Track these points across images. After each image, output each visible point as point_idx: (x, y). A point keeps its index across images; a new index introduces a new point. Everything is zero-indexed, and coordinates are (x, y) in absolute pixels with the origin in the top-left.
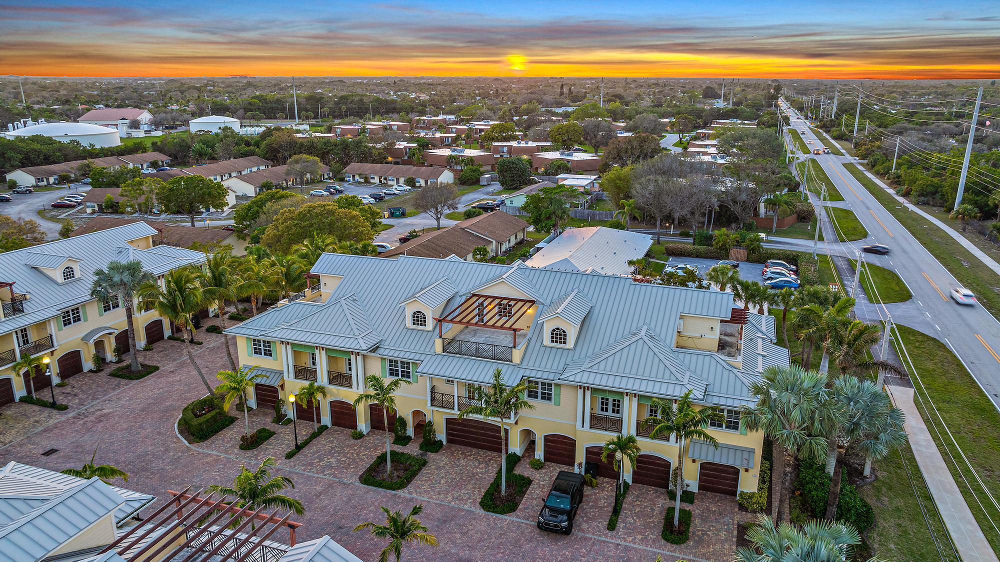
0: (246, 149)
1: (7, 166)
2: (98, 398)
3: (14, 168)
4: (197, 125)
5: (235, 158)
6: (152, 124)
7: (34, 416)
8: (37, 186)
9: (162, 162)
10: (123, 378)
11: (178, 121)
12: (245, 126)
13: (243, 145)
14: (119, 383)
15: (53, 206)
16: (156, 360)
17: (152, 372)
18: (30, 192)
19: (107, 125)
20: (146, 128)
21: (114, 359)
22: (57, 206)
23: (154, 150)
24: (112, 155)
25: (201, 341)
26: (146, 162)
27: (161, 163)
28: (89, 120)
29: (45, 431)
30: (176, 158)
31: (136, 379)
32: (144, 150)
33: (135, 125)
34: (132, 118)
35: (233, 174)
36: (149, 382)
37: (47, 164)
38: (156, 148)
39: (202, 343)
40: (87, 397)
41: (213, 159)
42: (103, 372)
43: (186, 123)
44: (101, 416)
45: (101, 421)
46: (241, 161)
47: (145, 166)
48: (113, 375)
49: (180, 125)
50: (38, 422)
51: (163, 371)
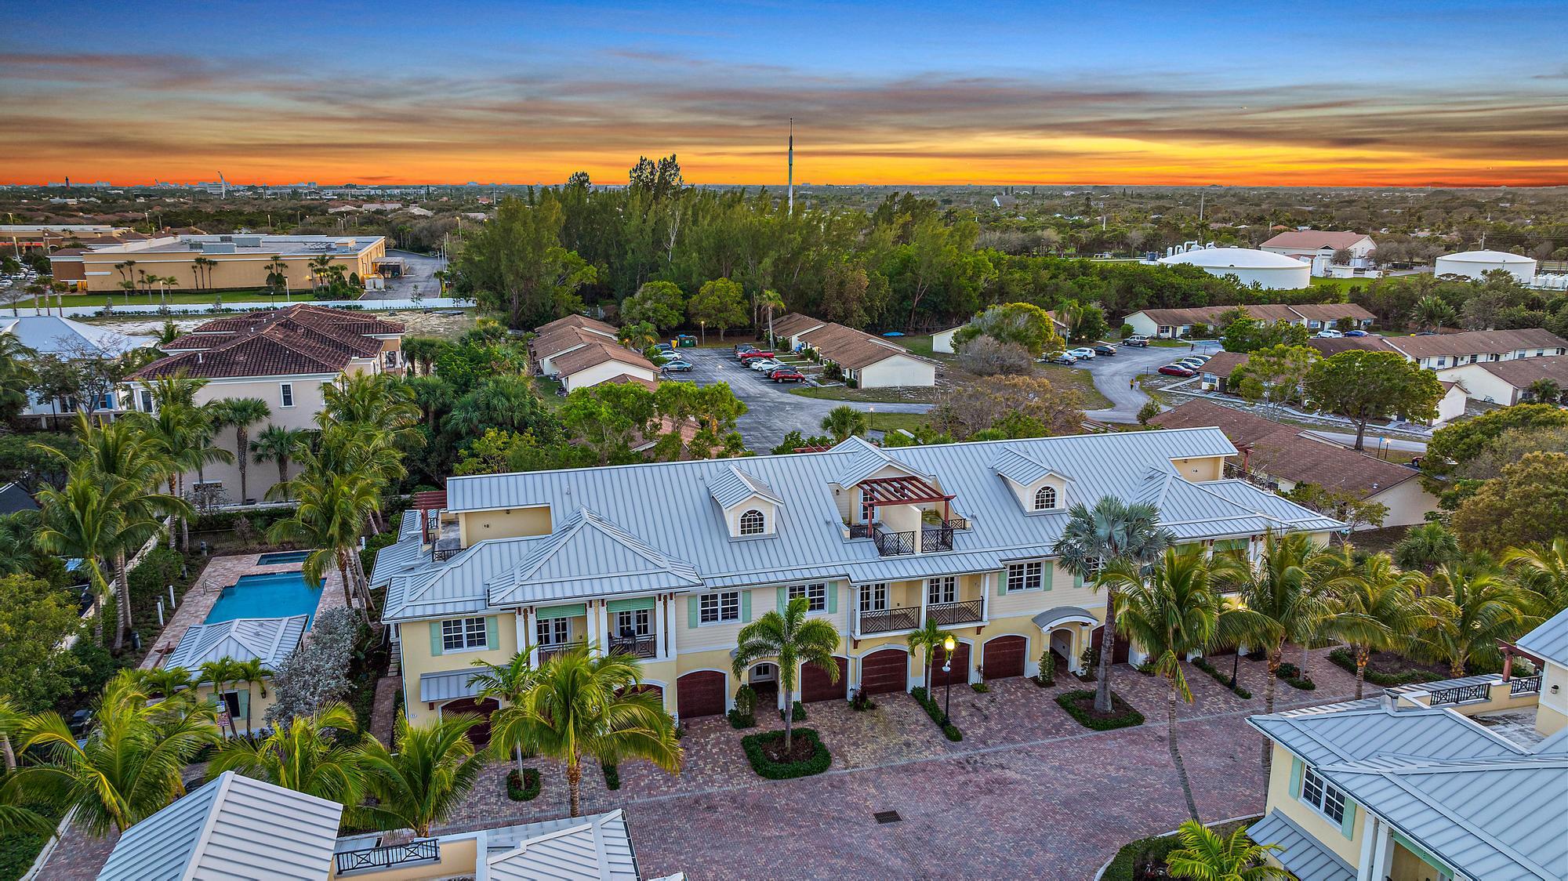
0: (1526, 313)
1: (1131, 304)
2: (1013, 741)
3: (1138, 308)
4: (1447, 265)
5: (1497, 329)
6: (1370, 258)
7: (912, 731)
8: (1158, 338)
9: (1359, 322)
10: (1074, 716)
11: (1418, 255)
12: (1546, 272)
13: (1522, 306)
14: (1062, 724)
15: (1161, 371)
16: (1147, 702)
17: (1125, 725)
18: (1144, 345)
19: (1298, 257)
20: (1359, 264)
21: (1080, 671)
22: (1167, 372)
23: (1352, 301)
24: (1282, 302)
25: (1250, 690)
26: (1330, 318)
27: (1355, 324)
28: (1274, 248)
29: (906, 769)
30: (1386, 317)
31: (1093, 728)
32: (1336, 299)
33: (1342, 258)
34: (1341, 247)
35: (1481, 358)
36: (1112, 745)
37: (1183, 307)
38: (1358, 297)
39: (1248, 696)
40: (1000, 731)
41: (1453, 325)
42: (1051, 690)
43: (1431, 260)
44: (997, 781)
45: (991, 792)
46: (1506, 335)
47: (1327, 326)
48: (1062, 703)
49: (1419, 264)
50: (908, 745)
51: (1148, 730)
